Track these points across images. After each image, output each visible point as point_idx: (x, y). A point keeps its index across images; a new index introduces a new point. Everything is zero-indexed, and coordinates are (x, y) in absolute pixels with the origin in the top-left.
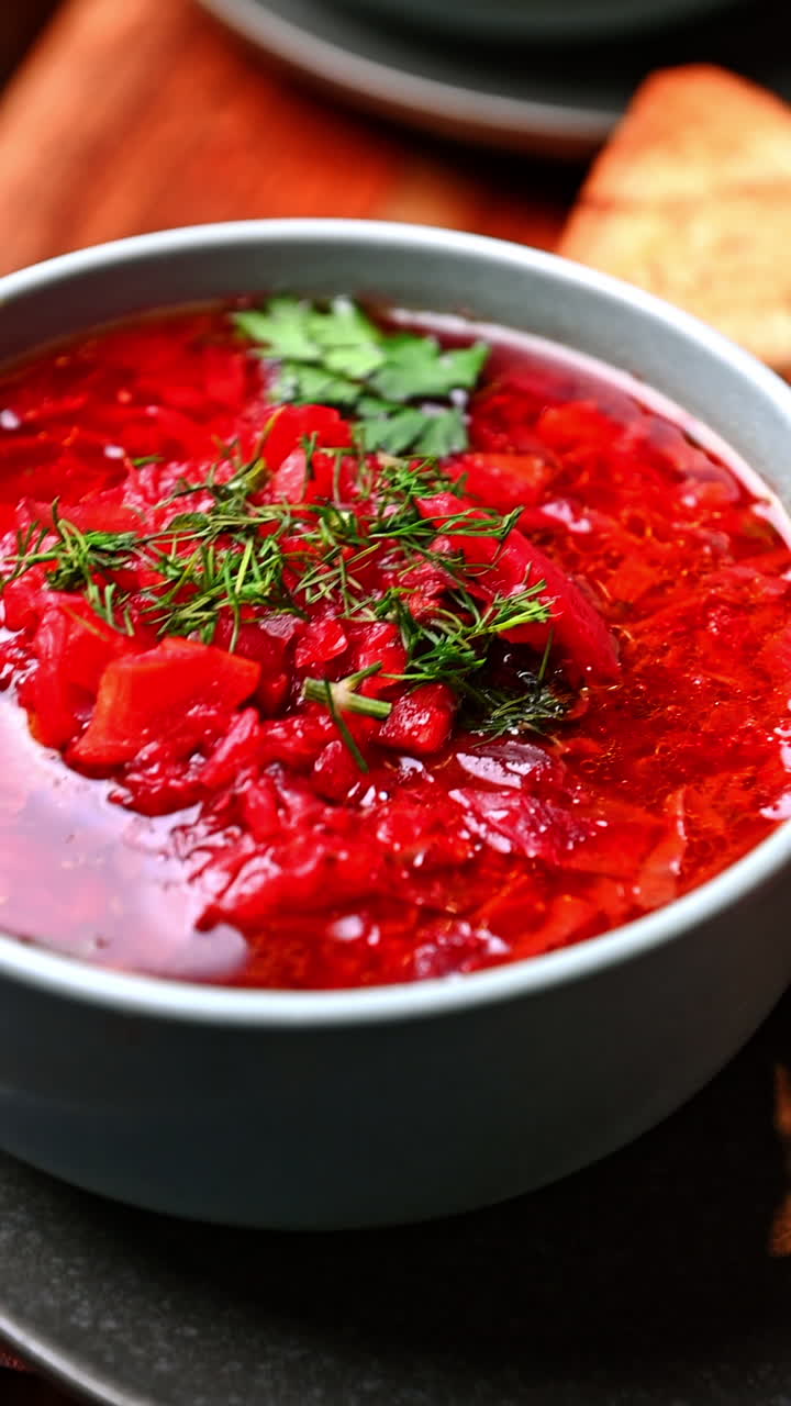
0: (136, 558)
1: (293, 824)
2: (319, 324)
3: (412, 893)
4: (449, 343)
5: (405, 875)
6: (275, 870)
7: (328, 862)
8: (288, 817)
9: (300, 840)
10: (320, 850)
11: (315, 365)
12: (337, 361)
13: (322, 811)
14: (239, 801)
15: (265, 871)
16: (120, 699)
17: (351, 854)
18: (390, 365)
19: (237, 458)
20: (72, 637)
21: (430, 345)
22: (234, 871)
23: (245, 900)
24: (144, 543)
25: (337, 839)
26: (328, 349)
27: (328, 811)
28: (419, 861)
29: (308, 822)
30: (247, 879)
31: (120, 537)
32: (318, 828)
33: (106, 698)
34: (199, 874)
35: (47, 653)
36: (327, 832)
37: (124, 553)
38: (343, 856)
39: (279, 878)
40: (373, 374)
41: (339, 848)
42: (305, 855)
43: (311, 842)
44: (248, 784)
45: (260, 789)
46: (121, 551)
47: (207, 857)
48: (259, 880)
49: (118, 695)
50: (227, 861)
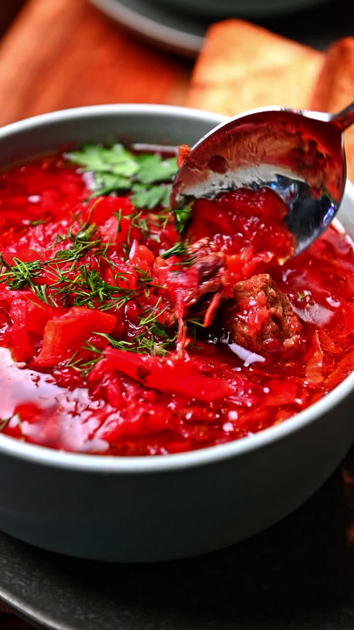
0: (43, 272)
1: (129, 399)
2: (107, 154)
3: (184, 431)
4: (166, 156)
5: (182, 423)
6: (121, 420)
7: (145, 415)
8: (127, 396)
9: (133, 405)
10: (141, 410)
11: (109, 173)
12: (118, 170)
13: (143, 393)
14: (104, 389)
15: (117, 420)
16: (56, 337)
17: (156, 411)
18: (142, 169)
19: (81, 221)
20: (30, 310)
21: (157, 157)
22: (102, 421)
23: (109, 434)
24: (46, 264)
25: (150, 405)
26: (114, 164)
27: (145, 393)
28: (189, 416)
29: (136, 398)
30: (109, 424)
31: (34, 263)
32: (141, 400)
33: (49, 336)
34: (86, 421)
35: (19, 319)
36: (146, 402)
37: (38, 270)
38: (152, 412)
39: (123, 424)
40: (135, 174)
41: (150, 409)
42: (135, 412)
43: (138, 406)
44: (108, 382)
45: (113, 384)
46: (37, 269)
47: (90, 413)
48: (114, 425)
49: (55, 335)
50: (100, 416)
